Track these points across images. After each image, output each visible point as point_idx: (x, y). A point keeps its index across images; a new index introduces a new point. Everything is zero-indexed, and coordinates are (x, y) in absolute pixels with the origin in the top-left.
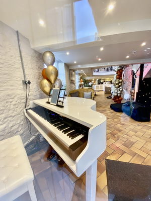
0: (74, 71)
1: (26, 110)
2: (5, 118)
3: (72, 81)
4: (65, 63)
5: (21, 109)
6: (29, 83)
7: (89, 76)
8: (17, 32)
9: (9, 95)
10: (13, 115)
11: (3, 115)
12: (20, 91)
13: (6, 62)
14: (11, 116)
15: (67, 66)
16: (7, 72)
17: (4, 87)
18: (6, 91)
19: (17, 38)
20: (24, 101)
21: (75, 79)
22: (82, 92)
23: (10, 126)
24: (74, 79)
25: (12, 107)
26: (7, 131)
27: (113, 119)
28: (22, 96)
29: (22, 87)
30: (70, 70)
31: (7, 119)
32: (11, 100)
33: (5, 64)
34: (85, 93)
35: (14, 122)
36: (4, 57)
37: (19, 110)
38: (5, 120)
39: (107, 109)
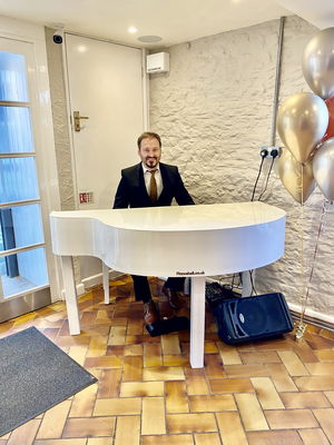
6: (274, 154)
9: (229, 177)
16: (237, 131)
33: (238, 116)
36: (237, 103)
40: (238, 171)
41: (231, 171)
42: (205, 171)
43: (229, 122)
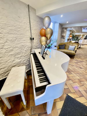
0: (66, 28)
1: (31, 54)
2: (21, 57)
3: (63, 36)
4: (59, 24)
5: (29, 53)
6: (33, 39)
7: (78, 32)
8: (28, 5)
9: (23, 46)
10: (25, 55)
11: (20, 55)
12: (28, 43)
13: (22, 27)
14: (23, 56)
15: (61, 25)
16: (22, 33)
17: (21, 42)
18: (21, 44)
19: (28, 10)
20: (30, 49)
21: (66, 35)
22: (68, 45)
23: (23, 60)
24: (64, 35)
25: (24, 51)
26: (21, 62)
27: (86, 70)
28: (29, 46)
29: (29, 41)
30: (63, 28)
31: (22, 57)
32: (24, 48)
33: (22, 28)
34: (70, 46)
35: (25, 59)
36: (21, 24)
37: (27, 54)
38: (21, 58)
39: (84, 60)
40: (25, 44)
41: (23, 44)
42: (14, 45)
43: (19, 29)
